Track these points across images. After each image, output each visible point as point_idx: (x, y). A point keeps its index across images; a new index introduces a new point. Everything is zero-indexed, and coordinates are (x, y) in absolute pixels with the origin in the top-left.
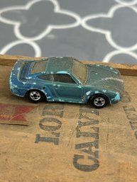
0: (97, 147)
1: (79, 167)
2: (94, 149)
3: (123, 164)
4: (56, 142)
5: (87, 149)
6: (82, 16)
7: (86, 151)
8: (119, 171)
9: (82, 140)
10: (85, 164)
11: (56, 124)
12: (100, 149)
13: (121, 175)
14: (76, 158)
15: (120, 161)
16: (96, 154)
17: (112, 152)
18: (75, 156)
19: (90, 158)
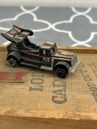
0: (65, 91)
1: (55, 102)
2: (63, 93)
3: (81, 99)
4: (42, 90)
5: (60, 93)
6: (52, 23)
7: (59, 94)
8: (78, 103)
9: (56, 88)
10: (58, 100)
11: (40, 81)
12: (67, 92)
13: (80, 105)
14: (53, 97)
15: (79, 98)
16: (65, 95)
17: (74, 94)
18: (53, 96)
19: (61, 97)
